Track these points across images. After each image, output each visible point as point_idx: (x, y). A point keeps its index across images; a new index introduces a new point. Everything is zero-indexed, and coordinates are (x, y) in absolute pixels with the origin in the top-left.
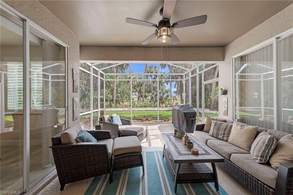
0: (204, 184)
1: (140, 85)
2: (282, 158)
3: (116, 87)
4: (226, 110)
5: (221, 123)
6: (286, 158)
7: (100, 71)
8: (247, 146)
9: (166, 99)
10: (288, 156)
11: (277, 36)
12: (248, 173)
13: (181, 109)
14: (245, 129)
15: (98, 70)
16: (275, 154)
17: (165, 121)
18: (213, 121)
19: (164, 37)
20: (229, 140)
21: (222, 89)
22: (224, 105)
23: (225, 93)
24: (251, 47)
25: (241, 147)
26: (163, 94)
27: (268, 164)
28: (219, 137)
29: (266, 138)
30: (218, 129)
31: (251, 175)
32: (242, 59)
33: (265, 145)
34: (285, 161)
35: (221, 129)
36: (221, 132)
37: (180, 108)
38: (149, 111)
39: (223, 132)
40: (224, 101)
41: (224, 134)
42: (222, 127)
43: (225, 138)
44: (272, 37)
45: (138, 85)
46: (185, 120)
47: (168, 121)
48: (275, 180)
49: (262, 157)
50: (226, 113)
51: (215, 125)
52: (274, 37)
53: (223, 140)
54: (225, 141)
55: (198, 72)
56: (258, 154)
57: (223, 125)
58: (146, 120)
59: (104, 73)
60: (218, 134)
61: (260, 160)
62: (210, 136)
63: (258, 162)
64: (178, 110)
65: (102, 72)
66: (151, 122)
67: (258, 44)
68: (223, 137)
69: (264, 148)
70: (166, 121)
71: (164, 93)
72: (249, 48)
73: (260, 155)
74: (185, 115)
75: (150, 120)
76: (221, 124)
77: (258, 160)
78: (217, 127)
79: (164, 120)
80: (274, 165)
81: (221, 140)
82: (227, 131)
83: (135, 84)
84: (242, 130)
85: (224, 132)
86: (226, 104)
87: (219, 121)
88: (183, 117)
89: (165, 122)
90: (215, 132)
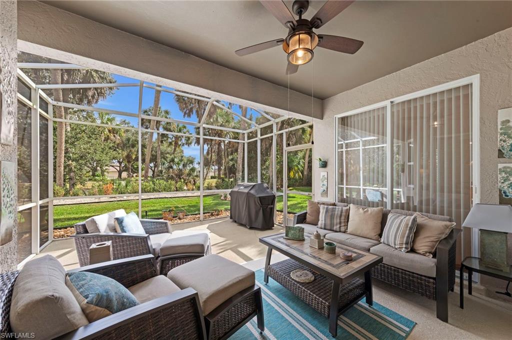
0: (355, 306)
1: (129, 144)
2: (428, 240)
3: (64, 143)
4: (326, 189)
5: (334, 208)
6: (432, 239)
7: (39, 91)
8: (375, 234)
9: (189, 175)
10: (434, 237)
11: (392, 100)
12: (397, 268)
13: (252, 192)
14: (369, 212)
15: (33, 85)
16: (418, 236)
17: (212, 215)
18: (321, 207)
19: (300, 53)
20: (349, 230)
21: (320, 160)
22: (323, 182)
23: (324, 165)
24: (361, 107)
25: (368, 237)
26: (184, 166)
27: (413, 251)
28: (335, 228)
29: (408, 220)
30: (332, 217)
31: (402, 270)
32: (344, 121)
33: (408, 229)
34: (432, 243)
35: (335, 217)
36: (337, 221)
37: (250, 190)
38: (166, 200)
39: (338, 221)
40: (321, 177)
41: (340, 223)
42: (336, 213)
43: (343, 229)
44: (387, 99)
45: (124, 145)
46: (260, 209)
47: (218, 215)
48: (435, 266)
49: (407, 243)
50: (325, 193)
51: (327, 211)
52: (388, 101)
53: (340, 231)
54: (342, 232)
55: (275, 132)
56: (403, 241)
57: (337, 210)
58: (174, 217)
59: (49, 100)
60: (332, 224)
61: (406, 248)
62: (321, 228)
63: (404, 251)
64: (248, 193)
65: (44, 95)
66: (186, 221)
67: (370, 105)
68: (340, 227)
69: (407, 232)
70: (214, 215)
71: (187, 163)
72: (358, 108)
73: (404, 242)
74: (261, 202)
75: (181, 217)
76: (333, 210)
77: (404, 249)
78: (330, 214)
79: (210, 214)
80: (421, 250)
81: (338, 232)
82: (343, 218)
83: (118, 142)
84: (367, 214)
85: (340, 219)
86: (324, 181)
87: (331, 205)
88: (257, 204)
89: (214, 218)
90: (328, 222)
